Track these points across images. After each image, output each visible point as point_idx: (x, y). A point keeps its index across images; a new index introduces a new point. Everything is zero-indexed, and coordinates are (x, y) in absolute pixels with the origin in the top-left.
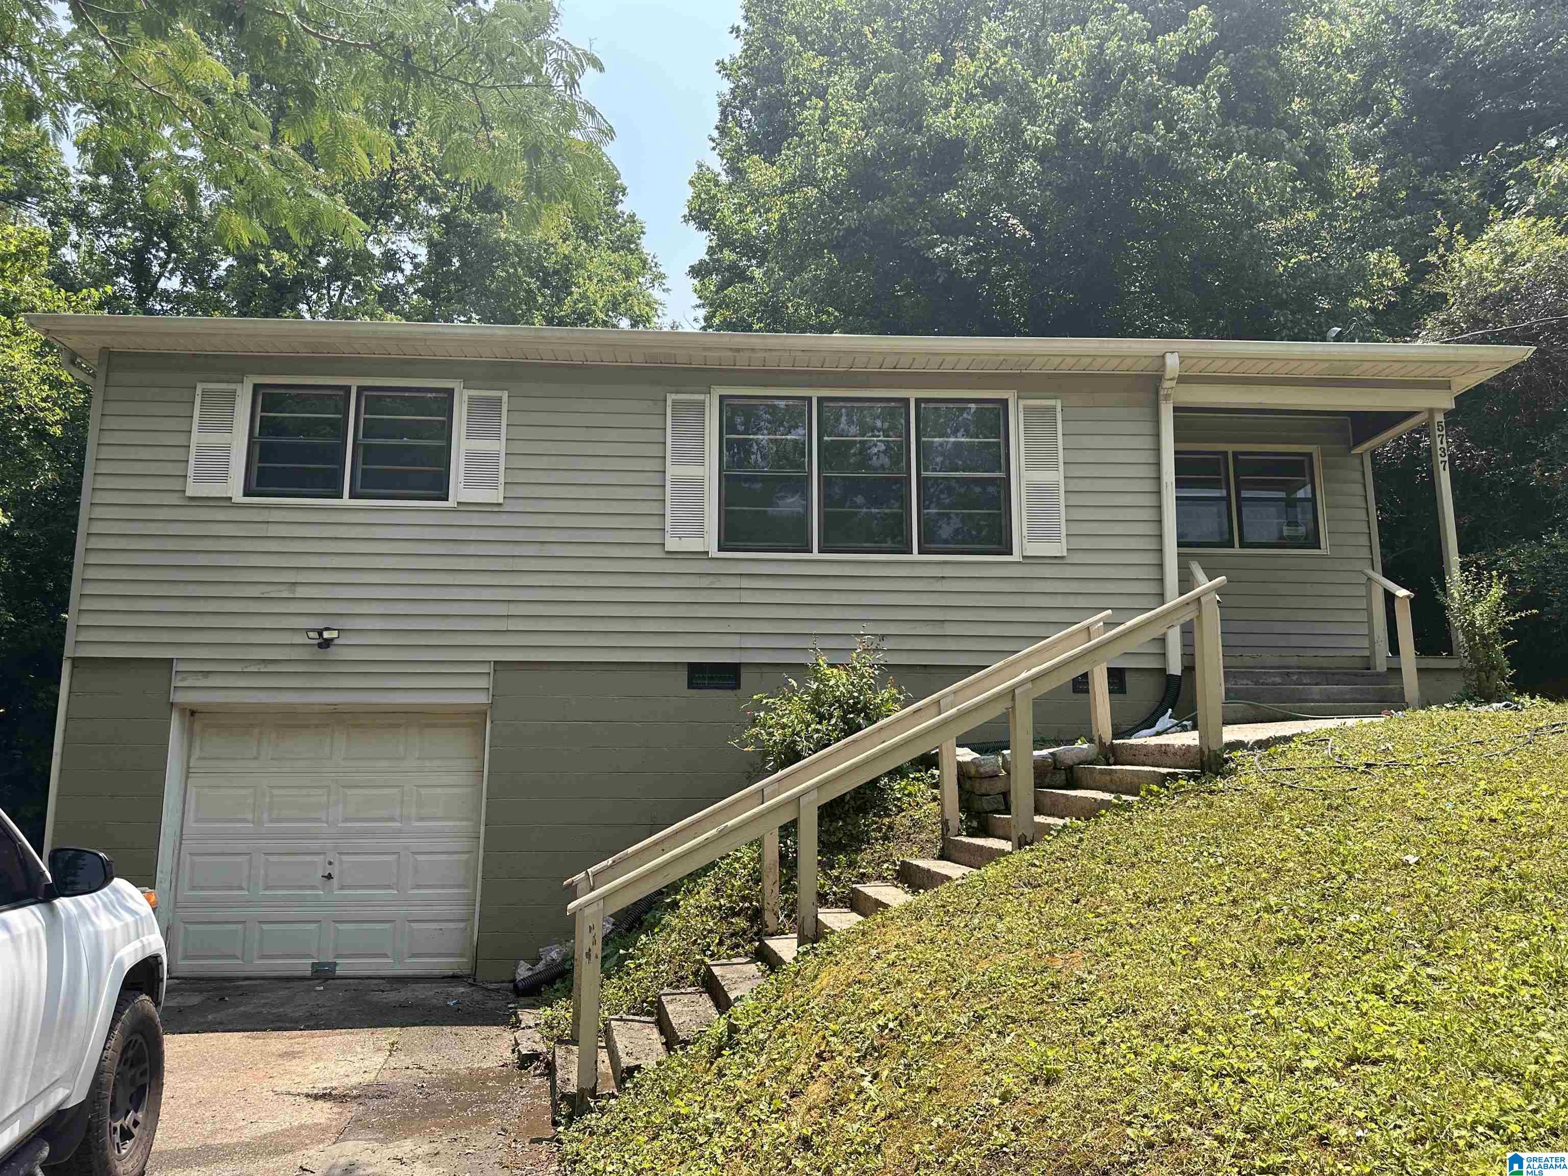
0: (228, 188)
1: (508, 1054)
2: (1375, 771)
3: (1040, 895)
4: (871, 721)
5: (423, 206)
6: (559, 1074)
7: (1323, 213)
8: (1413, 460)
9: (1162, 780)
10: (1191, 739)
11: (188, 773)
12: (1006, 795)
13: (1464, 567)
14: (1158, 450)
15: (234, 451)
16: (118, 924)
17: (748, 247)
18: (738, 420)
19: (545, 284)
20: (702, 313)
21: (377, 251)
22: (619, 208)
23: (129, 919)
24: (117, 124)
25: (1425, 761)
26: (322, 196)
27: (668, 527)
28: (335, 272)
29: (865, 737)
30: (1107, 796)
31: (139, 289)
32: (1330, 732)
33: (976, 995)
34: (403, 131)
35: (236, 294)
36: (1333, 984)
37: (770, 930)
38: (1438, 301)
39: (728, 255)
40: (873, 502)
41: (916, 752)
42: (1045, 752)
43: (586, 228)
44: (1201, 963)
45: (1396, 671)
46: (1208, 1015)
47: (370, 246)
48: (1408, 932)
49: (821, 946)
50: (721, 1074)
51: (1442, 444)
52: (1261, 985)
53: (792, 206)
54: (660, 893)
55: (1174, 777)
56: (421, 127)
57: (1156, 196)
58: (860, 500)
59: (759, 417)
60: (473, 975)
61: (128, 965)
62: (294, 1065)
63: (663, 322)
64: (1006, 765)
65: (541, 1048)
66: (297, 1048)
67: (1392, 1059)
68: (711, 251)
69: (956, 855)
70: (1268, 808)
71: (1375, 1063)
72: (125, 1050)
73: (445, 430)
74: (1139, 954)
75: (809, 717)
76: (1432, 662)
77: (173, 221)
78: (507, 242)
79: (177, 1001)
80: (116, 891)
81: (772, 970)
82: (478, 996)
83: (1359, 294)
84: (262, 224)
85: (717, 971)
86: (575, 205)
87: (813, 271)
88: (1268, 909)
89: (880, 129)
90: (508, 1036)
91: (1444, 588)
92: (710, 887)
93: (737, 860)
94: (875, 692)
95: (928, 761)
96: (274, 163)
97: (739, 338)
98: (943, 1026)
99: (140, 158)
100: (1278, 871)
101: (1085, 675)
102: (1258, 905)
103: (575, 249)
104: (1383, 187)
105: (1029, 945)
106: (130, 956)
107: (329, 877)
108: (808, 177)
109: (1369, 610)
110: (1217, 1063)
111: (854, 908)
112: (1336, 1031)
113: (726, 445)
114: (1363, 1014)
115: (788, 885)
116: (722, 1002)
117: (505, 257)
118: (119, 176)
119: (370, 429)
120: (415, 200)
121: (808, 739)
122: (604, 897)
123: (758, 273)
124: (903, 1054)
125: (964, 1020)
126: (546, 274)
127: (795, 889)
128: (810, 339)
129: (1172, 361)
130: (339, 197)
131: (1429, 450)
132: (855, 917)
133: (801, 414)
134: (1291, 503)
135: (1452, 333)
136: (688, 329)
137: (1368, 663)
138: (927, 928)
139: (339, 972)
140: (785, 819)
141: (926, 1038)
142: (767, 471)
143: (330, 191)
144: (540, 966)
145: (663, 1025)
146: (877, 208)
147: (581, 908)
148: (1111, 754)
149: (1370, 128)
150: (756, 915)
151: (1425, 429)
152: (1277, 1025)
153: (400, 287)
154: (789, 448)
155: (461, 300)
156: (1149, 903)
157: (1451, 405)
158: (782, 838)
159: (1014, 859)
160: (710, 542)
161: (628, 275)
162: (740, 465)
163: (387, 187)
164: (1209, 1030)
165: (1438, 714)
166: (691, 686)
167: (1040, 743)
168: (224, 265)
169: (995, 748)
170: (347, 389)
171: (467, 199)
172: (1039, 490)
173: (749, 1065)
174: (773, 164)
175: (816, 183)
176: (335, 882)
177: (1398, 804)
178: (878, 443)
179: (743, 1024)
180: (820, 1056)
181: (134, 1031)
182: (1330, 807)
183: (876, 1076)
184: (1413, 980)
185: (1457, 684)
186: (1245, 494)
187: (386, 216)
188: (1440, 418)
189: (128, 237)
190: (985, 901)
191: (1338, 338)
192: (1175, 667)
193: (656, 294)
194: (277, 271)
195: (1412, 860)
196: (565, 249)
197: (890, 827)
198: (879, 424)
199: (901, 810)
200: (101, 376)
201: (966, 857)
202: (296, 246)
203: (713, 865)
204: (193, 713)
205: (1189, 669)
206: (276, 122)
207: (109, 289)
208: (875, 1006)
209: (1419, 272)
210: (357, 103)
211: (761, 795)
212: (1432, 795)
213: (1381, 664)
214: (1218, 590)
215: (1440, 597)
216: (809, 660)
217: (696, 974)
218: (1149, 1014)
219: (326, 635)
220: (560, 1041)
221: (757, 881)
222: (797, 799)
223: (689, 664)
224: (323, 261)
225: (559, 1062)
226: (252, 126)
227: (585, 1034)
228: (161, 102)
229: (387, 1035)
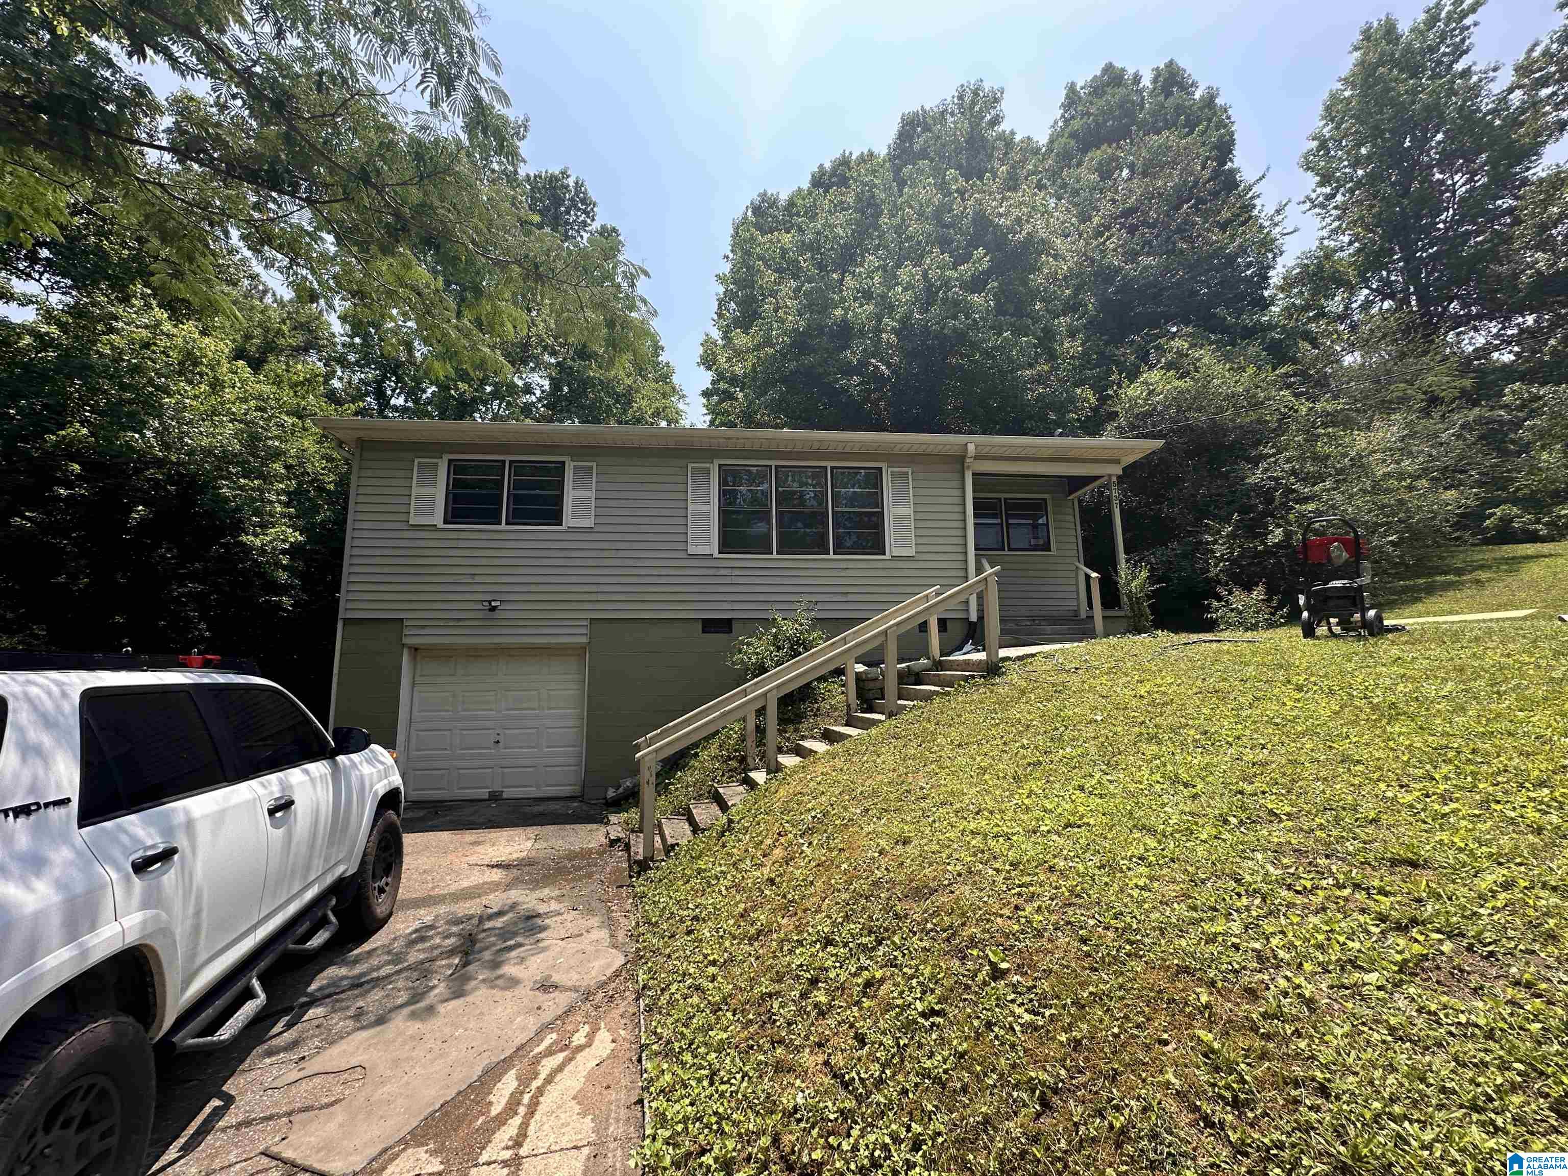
0: (431, 345)
1: (603, 839)
2: (1080, 672)
3: (901, 743)
4: (806, 650)
5: (546, 357)
6: (632, 849)
7: (1052, 367)
8: (1100, 504)
9: (966, 679)
10: (982, 656)
11: (414, 684)
12: (882, 689)
13: (1127, 561)
14: (964, 497)
15: (438, 496)
16: (374, 770)
17: (734, 380)
18: (730, 479)
19: (618, 402)
20: (708, 418)
21: (520, 383)
22: (660, 359)
23: (381, 767)
24: (365, 305)
25: (1106, 665)
26: (487, 350)
27: (689, 540)
28: (495, 395)
29: (802, 660)
30: (937, 689)
31: (379, 404)
32: (1056, 651)
33: (865, 798)
34: (534, 313)
35: (438, 407)
36: (1057, 786)
37: (751, 767)
38: (1114, 416)
39: (722, 385)
40: (806, 526)
41: (832, 667)
42: (903, 665)
43: (641, 369)
44: (987, 777)
45: (1091, 618)
46: (991, 804)
47: (516, 379)
48: (1097, 757)
49: (780, 775)
50: (724, 846)
51: (1115, 493)
52: (1018, 788)
53: (759, 358)
54: (688, 748)
55: (973, 677)
56: (546, 311)
57: (962, 356)
58: (800, 524)
59: (741, 478)
60: (582, 796)
61: (381, 793)
62: (478, 849)
63: (685, 423)
64: (882, 674)
65: (622, 835)
66: (481, 839)
67: (1088, 824)
68: (713, 383)
69: (854, 723)
70: (1023, 692)
71: (1079, 827)
72: (380, 842)
73: (561, 485)
74: (953, 772)
75: (772, 648)
76: (1110, 613)
77: (399, 365)
78: (594, 378)
79: (410, 815)
80: (372, 751)
81: (752, 789)
82: (585, 808)
83: (1071, 411)
84: (452, 367)
85: (721, 790)
86: (634, 355)
87: (772, 394)
88: (1023, 747)
89: (808, 316)
90: (603, 829)
91: (1116, 572)
92: (716, 745)
93: (732, 729)
94: (809, 634)
95: (839, 672)
96: (459, 331)
97: (731, 432)
98: (847, 815)
99: (377, 327)
100: (1028, 726)
101: (925, 622)
102: (1018, 744)
103: (635, 382)
104: (1085, 353)
105: (894, 770)
106: (381, 788)
107: (498, 742)
108: (768, 343)
109: (1077, 585)
110: (995, 829)
111: (798, 755)
112: (1059, 810)
113: (723, 494)
114: (1073, 801)
115: (760, 743)
116: (723, 806)
117: (594, 385)
118: (366, 337)
119: (517, 485)
120: (542, 354)
121: (772, 660)
122: (656, 751)
123: (740, 395)
124: (825, 831)
125: (858, 811)
126: (618, 396)
127: (765, 745)
128: (770, 432)
129: (971, 448)
130: (498, 352)
131: (1109, 497)
132: (798, 759)
133: (765, 476)
134: (1035, 526)
135: (1121, 433)
136: (699, 426)
137: (1076, 613)
138: (838, 763)
139: (505, 796)
140: (759, 705)
141: (838, 822)
142: (747, 508)
143: (493, 347)
144: (621, 790)
145: (691, 821)
146: (809, 360)
147: (643, 757)
148: (939, 665)
149: (1077, 320)
150: (743, 760)
151: (1107, 486)
152: (1027, 808)
153: (533, 403)
154: (759, 495)
155: (568, 411)
156: (959, 745)
157: (1120, 472)
158: (757, 716)
159: (886, 724)
160: (714, 549)
161: (664, 396)
162: (730, 504)
163: (525, 346)
164: (991, 813)
165: (1113, 640)
166: (704, 632)
167: (901, 661)
168: (430, 391)
169: (876, 664)
170: (504, 462)
171: (571, 353)
172: (900, 518)
173: (740, 840)
174: (748, 334)
175: (772, 346)
176: (501, 745)
177: (1092, 689)
178: (810, 493)
179: (736, 818)
180: (779, 834)
181: (385, 831)
182: (1056, 691)
183: (810, 844)
184: (1099, 782)
185: (1124, 624)
186: (1010, 521)
187: (525, 363)
188: (1114, 479)
189: (371, 374)
190: (871, 748)
191: (1061, 435)
192: (974, 618)
193: (681, 406)
194: (462, 394)
195: (1099, 718)
196: (629, 381)
197: (818, 710)
198: (810, 481)
199: (824, 699)
200: (358, 455)
201: (859, 725)
202: (473, 380)
203: (717, 732)
204: (416, 649)
205: (981, 618)
206: (459, 305)
207: (361, 403)
208: (810, 806)
209: (1103, 400)
210: (507, 295)
211: (745, 693)
212: (1110, 683)
213: (1083, 613)
214: (996, 574)
215: (1114, 577)
216: (770, 617)
217: (709, 792)
218: (958, 805)
219: (493, 604)
220: (633, 831)
221: (743, 741)
222: (765, 694)
223: (703, 620)
224: (489, 389)
225: (632, 842)
226: (446, 309)
227: (647, 827)
228: (391, 294)
229: (532, 831)
